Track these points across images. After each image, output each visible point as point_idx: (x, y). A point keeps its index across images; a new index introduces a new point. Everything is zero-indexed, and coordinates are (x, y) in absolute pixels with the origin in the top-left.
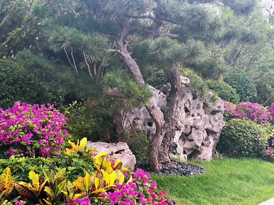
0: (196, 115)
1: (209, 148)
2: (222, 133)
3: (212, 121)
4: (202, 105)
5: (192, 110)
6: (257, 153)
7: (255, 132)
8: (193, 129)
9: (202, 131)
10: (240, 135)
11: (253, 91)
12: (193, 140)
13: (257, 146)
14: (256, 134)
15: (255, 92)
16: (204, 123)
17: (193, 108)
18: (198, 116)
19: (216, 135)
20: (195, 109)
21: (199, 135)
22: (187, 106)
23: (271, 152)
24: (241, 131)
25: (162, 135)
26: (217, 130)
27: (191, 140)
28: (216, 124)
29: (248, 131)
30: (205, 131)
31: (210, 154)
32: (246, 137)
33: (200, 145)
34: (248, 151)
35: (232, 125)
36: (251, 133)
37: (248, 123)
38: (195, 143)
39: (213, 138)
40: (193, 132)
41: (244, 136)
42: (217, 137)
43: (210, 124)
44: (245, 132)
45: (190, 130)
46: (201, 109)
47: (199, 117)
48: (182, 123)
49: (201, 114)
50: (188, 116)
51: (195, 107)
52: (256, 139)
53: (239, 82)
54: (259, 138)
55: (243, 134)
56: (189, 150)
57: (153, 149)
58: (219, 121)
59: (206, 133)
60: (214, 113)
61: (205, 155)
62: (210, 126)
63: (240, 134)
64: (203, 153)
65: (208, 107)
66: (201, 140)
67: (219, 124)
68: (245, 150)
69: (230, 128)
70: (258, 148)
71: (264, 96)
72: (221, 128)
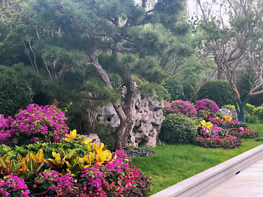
0: (143, 111)
1: (153, 138)
2: (163, 125)
3: (155, 116)
4: (148, 103)
5: (141, 108)
6: (189, 140)
7: (188, 124)
8: (142, 123)
9: (148, 124)
10: (176, 127)
11: (181, 91)
12: (142, 131)
13: (190, 134)
14: (188, 125)
15: (182, 91)
16: (149, 117)
17: (142, 106)
18: (144, 112)
19: (158, 127)
20: (143, 107)
21: (147, 127)
22: (137, 104)
23: (200, 139)
24: (177, 123)
25: (125, 127)
26: (159, 123)
27: (141, 132)
28: (158, 118)
29: (182, 123)
30: (151, 124)
31: (155, 142)
32: (181, 127)
33: (148, 135)
34: (183, 139)
35: (170, 119)
36: (185, 124)
37: (182, 117)
38: (144, 134)
39: (156, 130)
40: (142, 125)
41: (180, 127)
42: (159, 129)
43: (154, 119)
44: (180, 124)
45: (139, 124)
46: (147, 107)
47: (146, 113)
48: (134, 118)
49: (147, 111)
50: (138, 112)
51: (143, 106)
52: (189, 129)
53: (169, 83)
54: (191, 128)
55: (179, 126)
56: (139, 139)
57: (119, 138)
58: (160, 116)
59: (152, 126)
60: (156, 109)
61: (151, 143)
62: (154, 120)
63: (177, 125)
64: (149, 141)
65: (152, 105)
66: (148, 131)
67: (161, 118)
68: (181, 138)
69: (169, 122)
70: (190, 136)
71: (188, 94)
72: (162, 121)
